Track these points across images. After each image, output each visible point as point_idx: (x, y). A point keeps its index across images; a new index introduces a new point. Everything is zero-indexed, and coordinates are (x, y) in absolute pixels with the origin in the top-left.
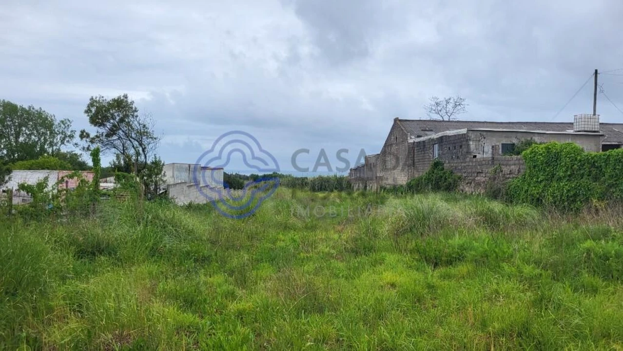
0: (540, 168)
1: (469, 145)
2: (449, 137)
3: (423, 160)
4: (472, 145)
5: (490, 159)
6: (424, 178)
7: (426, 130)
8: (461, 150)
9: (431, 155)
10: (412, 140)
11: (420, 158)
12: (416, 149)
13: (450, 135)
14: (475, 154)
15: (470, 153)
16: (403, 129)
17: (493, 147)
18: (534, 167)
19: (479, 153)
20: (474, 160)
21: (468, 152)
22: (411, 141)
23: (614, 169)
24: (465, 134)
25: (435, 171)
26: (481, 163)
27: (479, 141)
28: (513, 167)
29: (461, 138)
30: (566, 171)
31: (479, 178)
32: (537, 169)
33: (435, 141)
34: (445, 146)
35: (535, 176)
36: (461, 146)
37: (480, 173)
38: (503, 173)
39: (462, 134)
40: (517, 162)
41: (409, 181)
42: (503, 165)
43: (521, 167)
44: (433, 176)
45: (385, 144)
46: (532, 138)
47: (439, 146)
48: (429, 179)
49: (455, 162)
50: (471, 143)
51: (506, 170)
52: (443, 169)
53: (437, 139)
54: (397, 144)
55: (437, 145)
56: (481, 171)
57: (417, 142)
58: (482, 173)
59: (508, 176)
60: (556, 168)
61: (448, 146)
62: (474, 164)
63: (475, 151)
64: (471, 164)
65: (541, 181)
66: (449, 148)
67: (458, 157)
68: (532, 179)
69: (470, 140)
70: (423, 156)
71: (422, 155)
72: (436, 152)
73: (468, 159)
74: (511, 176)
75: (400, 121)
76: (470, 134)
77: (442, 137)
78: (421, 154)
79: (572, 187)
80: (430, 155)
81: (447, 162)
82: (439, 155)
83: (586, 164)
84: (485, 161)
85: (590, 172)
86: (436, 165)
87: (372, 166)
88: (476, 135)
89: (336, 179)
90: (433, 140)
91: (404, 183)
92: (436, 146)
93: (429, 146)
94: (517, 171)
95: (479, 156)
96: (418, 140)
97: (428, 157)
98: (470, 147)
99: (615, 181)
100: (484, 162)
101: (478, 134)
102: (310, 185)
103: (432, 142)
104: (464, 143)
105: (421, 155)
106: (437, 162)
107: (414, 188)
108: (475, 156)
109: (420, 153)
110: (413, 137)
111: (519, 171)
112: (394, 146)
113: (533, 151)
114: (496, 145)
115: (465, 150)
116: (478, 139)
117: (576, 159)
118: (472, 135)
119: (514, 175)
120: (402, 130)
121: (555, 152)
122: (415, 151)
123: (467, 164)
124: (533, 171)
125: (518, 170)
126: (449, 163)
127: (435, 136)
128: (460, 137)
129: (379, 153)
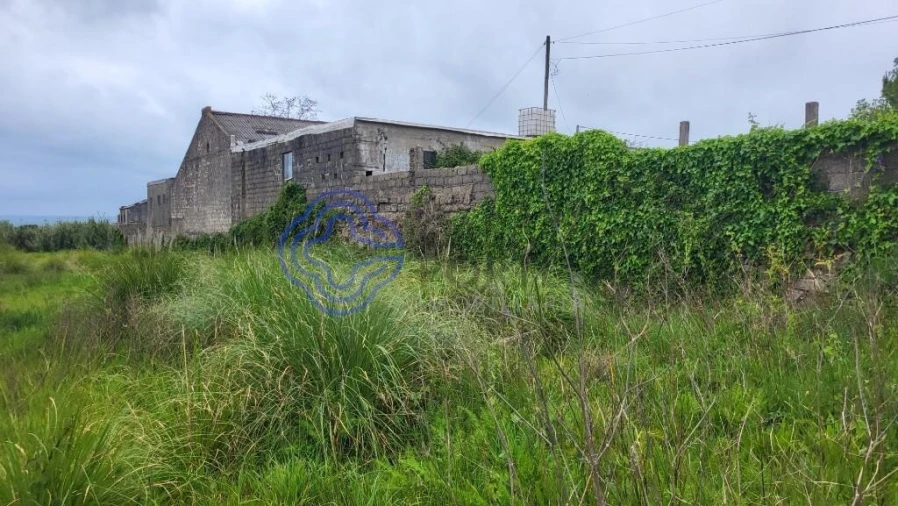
0: (531, 186)
1: (358, 151)
2: (316, 136)
3: (261, 185)
4: (364, 149)
5: (407, 175)
6: (267, 216)
7: (265, 133)
8: (342, 160)
9: (279, 175)
10: (238, 147)
11: (257, 181)
12: (247, 164)
13: (318, 133)
14: (370, 170)
15: (361, 166)
16: (221, 127)
17: (412, 151)
18: (515, 186)
19: (377, 168)
20: (371, 178)
21: (358, 165)
22: (238, 149)
23: (730, 179)
24: (349, 129)
25: (290, 203)
26: (385, 184)
27: (377, 143)
28: (457, 189)
29: (341, 138)
30: (598, 190)
31: (382, 214)
32: (523, 190)
33: (287, 147)
34: (308, 154)
35: (518, 203)
36: (342, 154)
37: (384, 203)
38: (437, 201)
39: (345, 130)
40: (466, 179)
41: (235, 225)
42: (436, 186)
43: (478, 188)
44: (285, 213)
45: (186, 158)
46: (462, 143)
47: (296, 155)
48: (277, 220)
49: (331, 184)
50: (362, 147)
51: (441, 195)
52: (305, 200)
53: (291, 142)
54: (209, 157)
55: (291, 154)
56: (386, 201)
57: (250, 152)
58: (389, 204)
59: (448, 208)
60: (569, 185)
61: (315, 154)
62: (371, 187)
63: (369, 163)
64: (363, 187)
65: (536, 215)
66: (317, 158)
67: (336, 175)
68: (509, 212)
69: (360, 140)
70: (263, 178)
71: (262, 175)
72: (289, 170)
73: (357, 179)
74: (455, 207)
75: (214, 113)
76: (360, 129)
77: (302, 137)
78: (259, 173)
79: (618, 225)
80: (277, 174)
81: (313, 185)
82: (295, 173)
83: (647, 172)
84: (395, 179)
85: (659, 189)
86: (292, 192)
87: (162, 201)
88: (371, 132)
89: (94, 227)
90: (282, 145)
91: (226, 229)
92: (290, 157)
93: (274, 158)
94: (468, 197)
95: (376, 172)
96: (250, 147)
97: (273, 179)
98: (359, 154)
99: (737, 206)
100: (393, 183)
101: (375, 129)
102: (38, 239)
103: (281, 149)
104: (348, 147)
105: (258, 176)
106: (293, 186)
107: (246, 236)
108: (369, 173)
109: (256, 171)
110: (240, 143)
111: (472, 198)
112: (203, 160)
113: (510, 152)
114: (417, 148)
115: (350, 161)
116: (375, 140)
117: (619, 164)
118: (363, 132)
119: (462, 206)
120: (219, 129)
121: (566, 152)
122: (246, 168)
123: (356, 188)
124: (512, 194)
125: (471, 196)
126: (317, 187)
127: (285, 138)
128: (339, 136)
129: (174, 176)
